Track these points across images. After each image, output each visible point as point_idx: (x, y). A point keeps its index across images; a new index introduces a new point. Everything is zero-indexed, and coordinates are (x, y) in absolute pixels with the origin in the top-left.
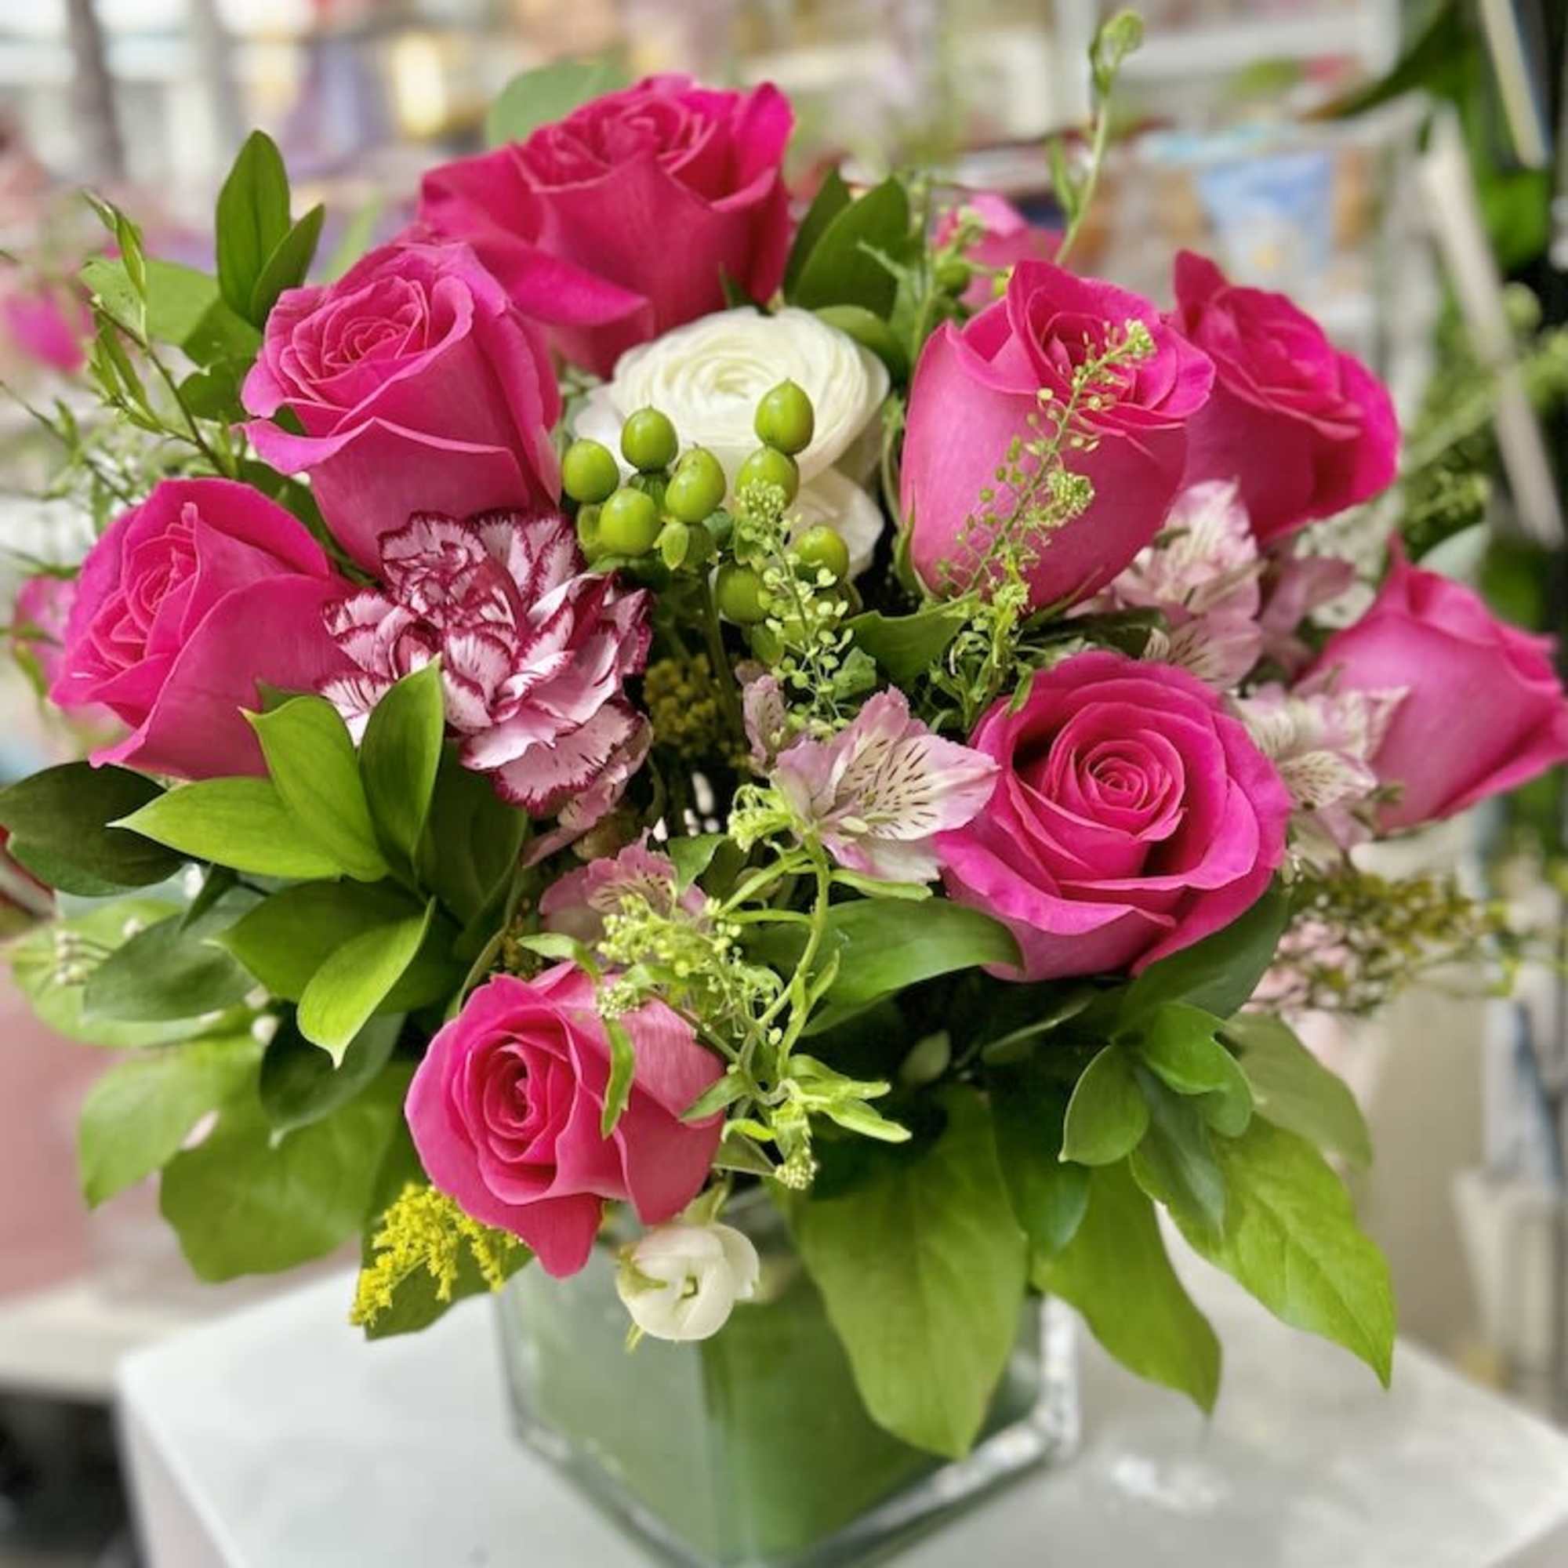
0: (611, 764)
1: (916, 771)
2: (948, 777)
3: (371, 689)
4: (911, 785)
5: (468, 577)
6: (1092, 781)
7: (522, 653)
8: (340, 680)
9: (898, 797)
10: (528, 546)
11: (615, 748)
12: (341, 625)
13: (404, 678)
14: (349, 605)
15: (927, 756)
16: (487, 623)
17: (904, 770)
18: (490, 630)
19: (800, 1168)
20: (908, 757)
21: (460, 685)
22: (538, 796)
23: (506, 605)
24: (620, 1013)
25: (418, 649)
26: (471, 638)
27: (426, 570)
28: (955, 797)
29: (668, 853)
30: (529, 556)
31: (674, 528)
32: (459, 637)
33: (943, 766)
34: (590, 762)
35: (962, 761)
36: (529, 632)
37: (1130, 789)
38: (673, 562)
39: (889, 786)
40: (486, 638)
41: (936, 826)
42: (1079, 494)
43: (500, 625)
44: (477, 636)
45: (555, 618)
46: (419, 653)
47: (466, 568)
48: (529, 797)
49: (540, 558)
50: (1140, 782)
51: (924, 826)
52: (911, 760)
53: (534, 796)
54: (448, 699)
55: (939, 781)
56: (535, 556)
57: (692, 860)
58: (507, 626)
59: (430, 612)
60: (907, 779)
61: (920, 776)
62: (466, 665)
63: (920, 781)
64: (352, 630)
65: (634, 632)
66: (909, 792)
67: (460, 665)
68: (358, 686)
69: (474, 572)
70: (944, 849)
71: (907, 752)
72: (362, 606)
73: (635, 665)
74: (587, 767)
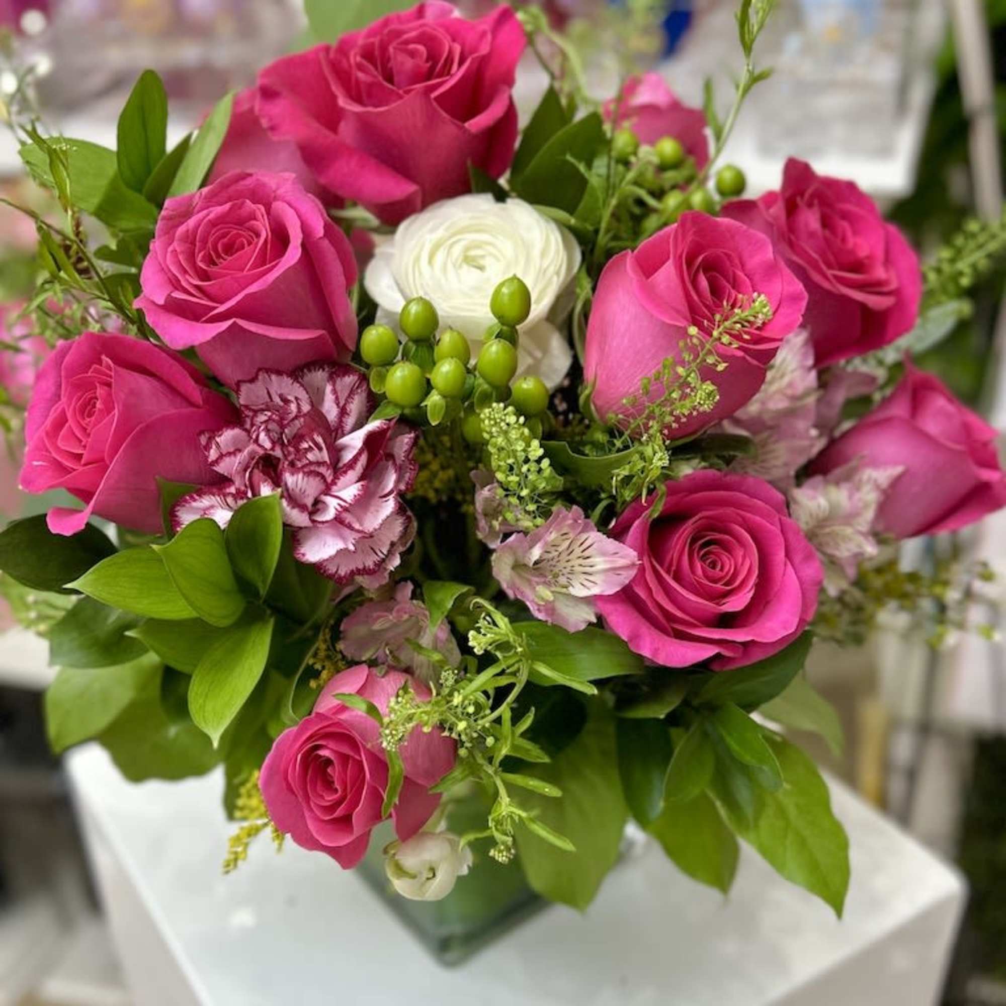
0: (390, 553)
1: (586, 554)
2: (605, 562)
3: (234, 502)
4: (581, 561)
5: (298, 423)
6: (698, 565)
7: (334, 483)
8: (214, 495)
9: (573, 566)
10: (337, 398)
11: (393, 544)
12: (213, 454)
13: (256, 498)
14: (218, 439)
15: (594, 546)
16: (311, 463)
17: (578, 551)
18: (312, 468)
19: (505, 853)
20: (582, 544)
21: (293, 507)
22: (342, 572)
23: (323, 445)
24: (396, 748)
25: (265, 481)
26: (300, 475)
27: (269, 414)
28: (610, 574)
29: (423, 602)
30: (338, 404)
31: (434, 399)
32: (293, 474)
33: (604, 554)
34: (377, 554)
35: (616, 553)
36: (338, 469)
37: (722, 570)
38: (435, 420)
39: (568, 558)
40: (310, 473)
41: (596, 591)
42: (709, 399)
43: (319, 464)
44: (304, 473)
45: (355, 459)
46: (266, 484)
47: (296, 417)
48: (336, 572)
49: (345, 404)
50: (729, 566)
51: (588, 588)
52: (584, 546)
53: (339, 572)
54: (284, 514)
55: (600, 563)
56: (342, 403)
57: (439, 605)
58: (324, 463)
59: (273, 449)
60: (580, 557)
61: (588, 558)
62: (297, 490)
63: (588, 560)
64: (221, 456)
65: (407, 463)
66: (581, 565)
67: (293, 490)
68: (226, 502)
69: (302, 420)
70: (599, 604)
71: (581, 541)
72: (227, 437)
73: (407, 484)
74: (376, 558)
